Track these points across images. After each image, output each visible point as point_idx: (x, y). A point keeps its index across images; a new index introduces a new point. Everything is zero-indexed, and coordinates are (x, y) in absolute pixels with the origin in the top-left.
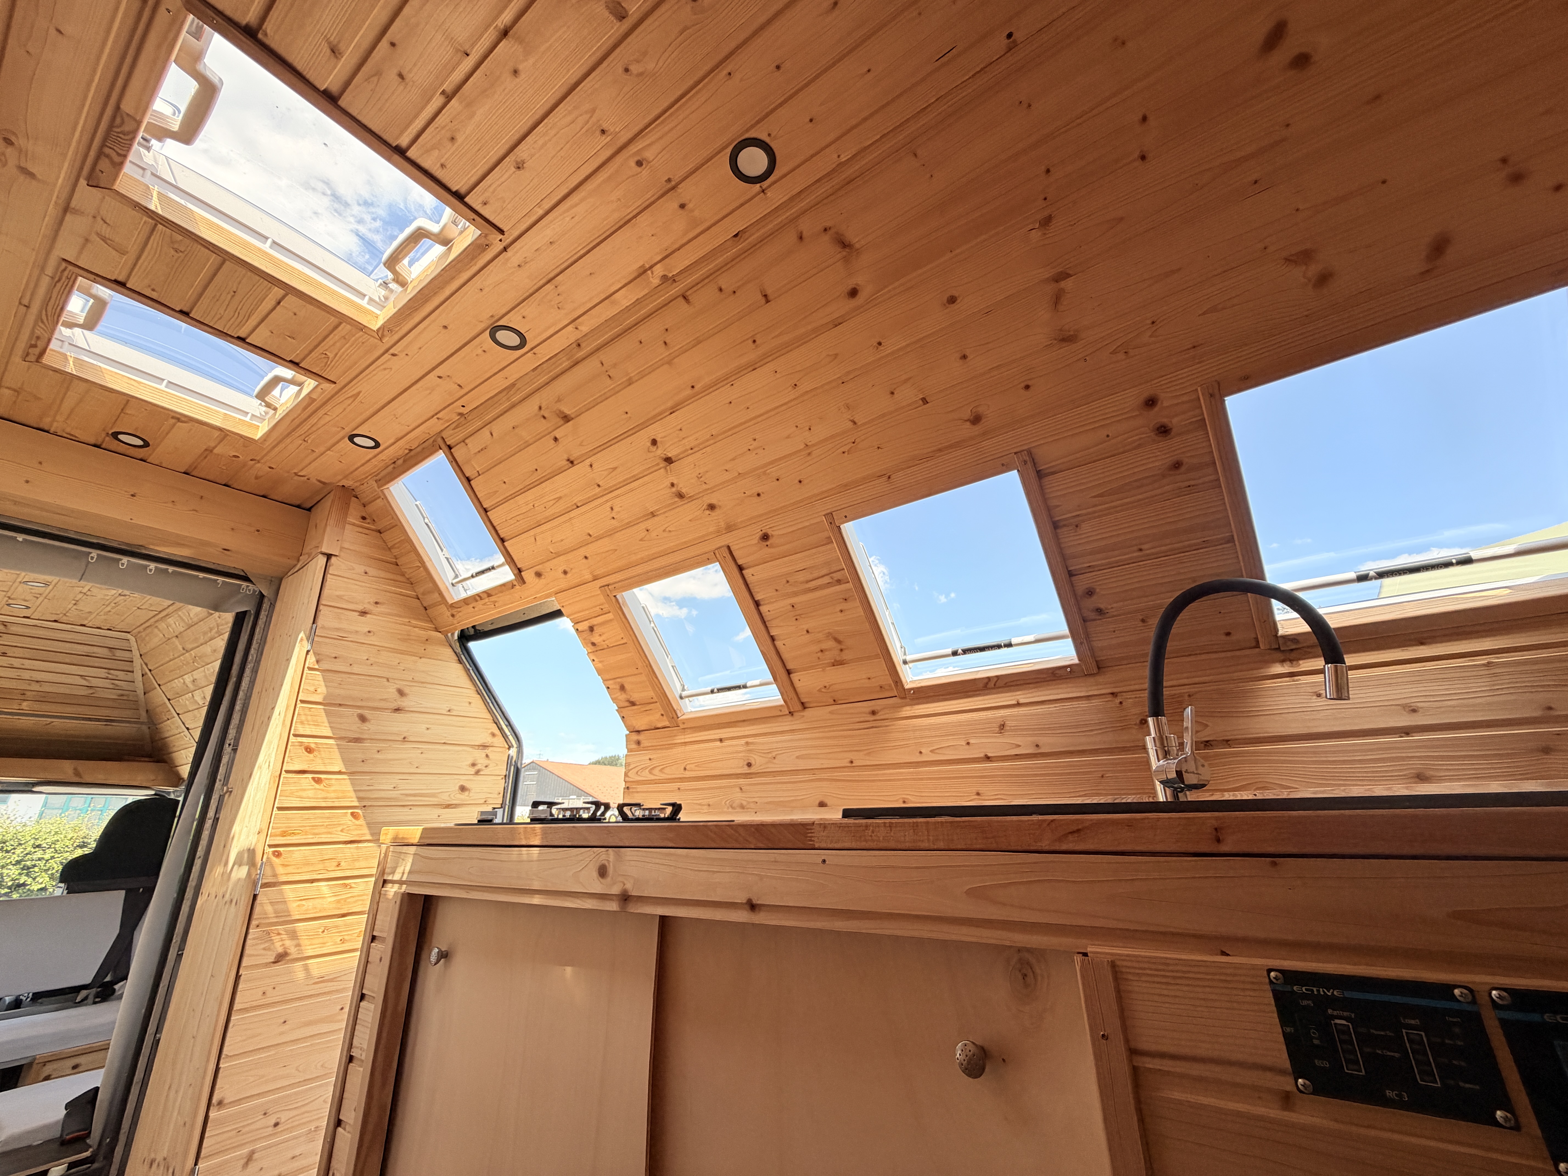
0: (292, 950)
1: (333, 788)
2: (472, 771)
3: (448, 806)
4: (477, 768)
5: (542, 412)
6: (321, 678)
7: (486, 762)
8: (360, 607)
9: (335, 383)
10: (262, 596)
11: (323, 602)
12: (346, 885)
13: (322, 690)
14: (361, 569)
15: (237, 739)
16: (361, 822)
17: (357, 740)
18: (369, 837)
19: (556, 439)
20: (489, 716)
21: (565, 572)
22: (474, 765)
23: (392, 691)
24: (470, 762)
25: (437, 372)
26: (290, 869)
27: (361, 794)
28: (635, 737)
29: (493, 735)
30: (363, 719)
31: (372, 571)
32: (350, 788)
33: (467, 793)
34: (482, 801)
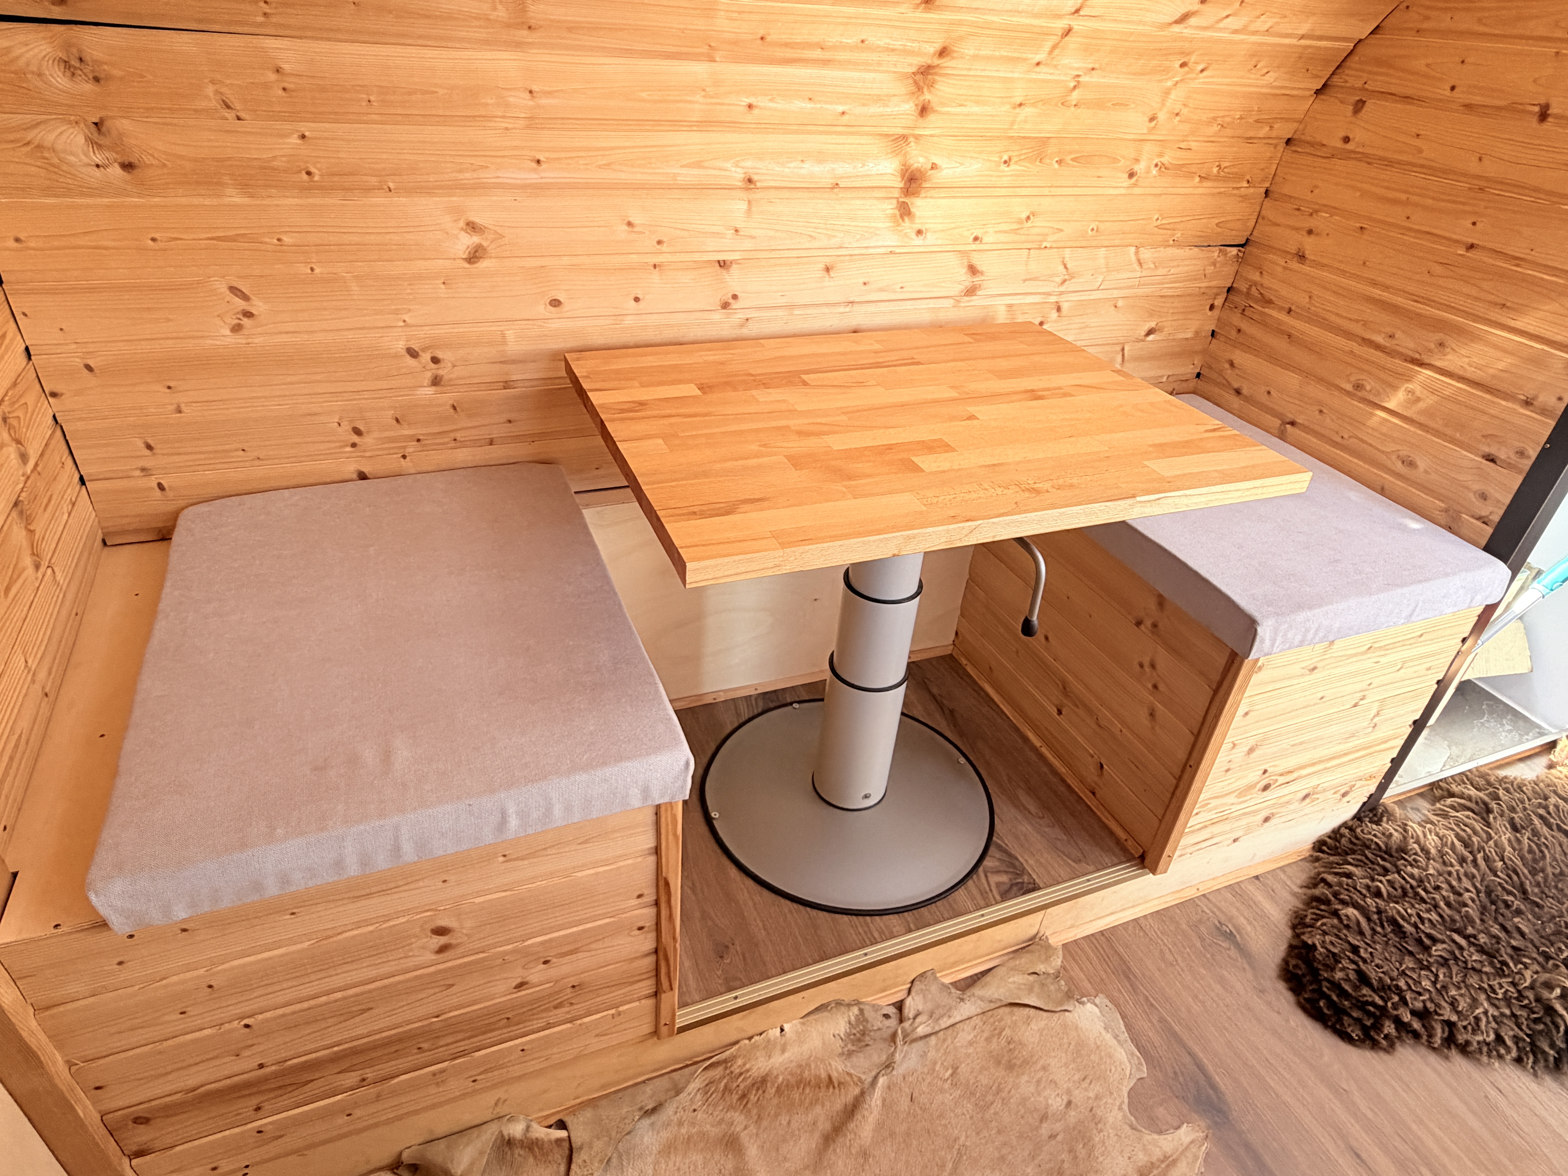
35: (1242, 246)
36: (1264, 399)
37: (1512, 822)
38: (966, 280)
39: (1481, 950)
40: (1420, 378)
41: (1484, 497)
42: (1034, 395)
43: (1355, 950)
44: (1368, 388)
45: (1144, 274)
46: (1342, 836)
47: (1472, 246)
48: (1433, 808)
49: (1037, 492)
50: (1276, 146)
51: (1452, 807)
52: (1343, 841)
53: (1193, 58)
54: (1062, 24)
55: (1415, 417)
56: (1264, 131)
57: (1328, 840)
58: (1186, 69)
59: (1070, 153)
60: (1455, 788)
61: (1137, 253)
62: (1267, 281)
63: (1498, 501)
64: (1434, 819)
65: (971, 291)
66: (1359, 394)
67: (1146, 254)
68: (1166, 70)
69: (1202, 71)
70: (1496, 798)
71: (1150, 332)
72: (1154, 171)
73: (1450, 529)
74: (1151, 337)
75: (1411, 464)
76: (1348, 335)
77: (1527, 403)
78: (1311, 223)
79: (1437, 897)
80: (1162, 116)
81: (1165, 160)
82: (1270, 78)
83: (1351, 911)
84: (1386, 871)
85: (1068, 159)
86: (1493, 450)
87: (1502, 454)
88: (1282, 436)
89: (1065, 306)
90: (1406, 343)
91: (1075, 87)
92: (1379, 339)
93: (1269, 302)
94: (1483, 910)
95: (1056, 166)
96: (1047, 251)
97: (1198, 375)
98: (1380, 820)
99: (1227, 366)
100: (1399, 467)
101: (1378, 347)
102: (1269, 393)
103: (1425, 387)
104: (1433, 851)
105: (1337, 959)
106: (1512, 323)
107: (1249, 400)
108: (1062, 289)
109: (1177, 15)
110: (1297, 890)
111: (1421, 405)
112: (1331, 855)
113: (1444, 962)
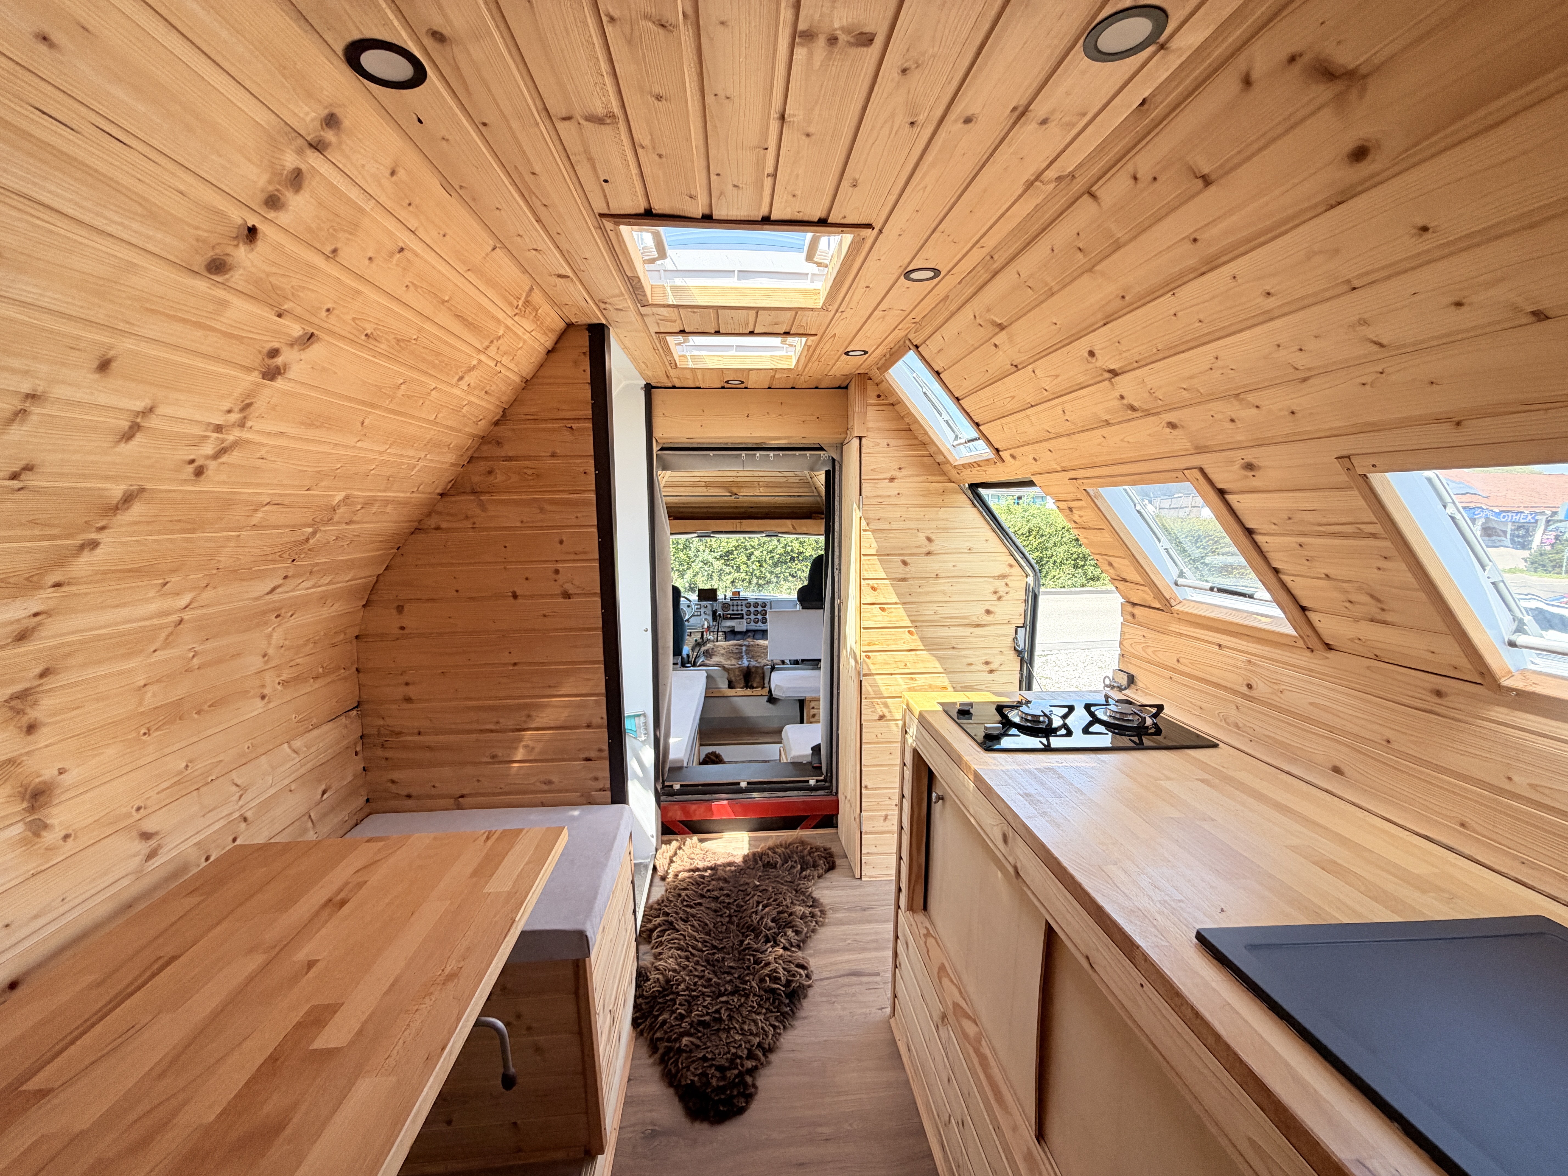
0: (887, 714)
1: (893, 614)
2: (995, 597)
3: (978, 626)
4: (998, 595)
5: (978, 321)
6: (871, 536)
7: (1007, 589)
8: (889, 475)
9: (816, 335)
10: (834, 460)
11: (863, 477)
12: (912, 679)
13: (874, 545)
14: (883, 443)
15: (840, 565)
16: (915, 637)
17: (904, 579)
18: (922, 648)
19: (996, 346)
20: (1005, 550)
21: (1035, 459)
22: (995, 592)
23: (922, 538)
24: (992, 590)
25: (881, 307)
26: (877, 666)
27: (913, 618)
28: (1129, 608)
29: (1011, 566)
30: (905, 563)
31: (893, 442)
32: (904, 614)
33: (992, 615)
34: (1006, 622)
35: (357, 707)
36: (434, 791)
37: (682, 920)
38: (144, 848)
39: (732, 994)
40: (526, 738)
41: (596, 779)
42: (336, 904)
43: (704, 1059)
44: (500, 754)
45: (302, 756)
46: (640, 1005)
47: (515, 664)
48: (651, 945)
49: (453, 976)
50: (351, 642)
51: (658, 937)
52: (644, 1007)
53: (283, 611)
54: (175, 618)
55: (538, 758)
56: (342, 636)
57: (637, 1014)
58: (279, 619)
59: (205, 703)
60: (650, 926)
61: (290, 747)
62: (389, 721)
63: (604, 778)
64: (659, 950)
65: (151, 855)
66: (497, 760)
67: (297, 744)
68: (266, 623)
69: (291, 616)
70: (667, 914)
71: (324, 793)
72: (279, 687)
73: (590, 803)
74: (325, 796)
75: (550, 782)
76: (469, 732)
77: (589, 726)
78: (406, 678)
79: (700, 988)
80: (271, 651)
81: (284, 677)
82: (335, 607)
83: (685, 1040)
84: (674, 1001)
85: (206, 707)
86: (587, 755)
87: (592, 754)
88: (460, 807)
89: (249, 815)
90: (510, 723)
91: (193, 656)
92: (492, 727)
93: (400, 733)
94: (715, 973)
95: (196, 716)
96: (214, 783)
97: (368, 800)
98: (647, 977)
99: (390, 784)
100: (545, 787)
101: (492, 731)
102: (434, 786)
103: (531, 740)
104: (677, 967)
105: (704, 1074)
106: (559, 693)
107: (418, 798)
108: (241, 803)
109: (268, 589)
110: (651, 1060)
111: (537, 750)
112: (646, 1020)
113: (731, 1018)
